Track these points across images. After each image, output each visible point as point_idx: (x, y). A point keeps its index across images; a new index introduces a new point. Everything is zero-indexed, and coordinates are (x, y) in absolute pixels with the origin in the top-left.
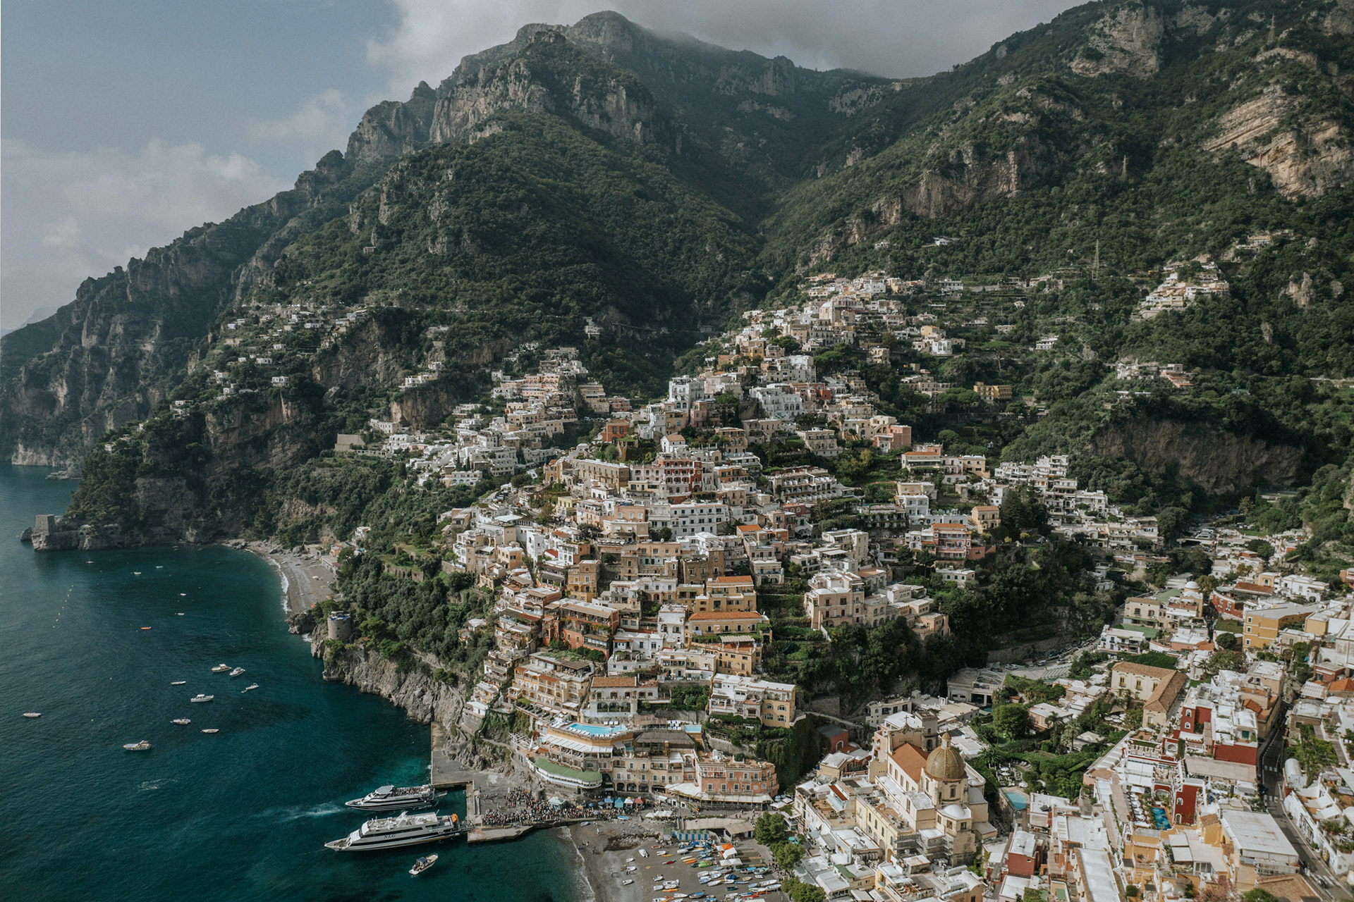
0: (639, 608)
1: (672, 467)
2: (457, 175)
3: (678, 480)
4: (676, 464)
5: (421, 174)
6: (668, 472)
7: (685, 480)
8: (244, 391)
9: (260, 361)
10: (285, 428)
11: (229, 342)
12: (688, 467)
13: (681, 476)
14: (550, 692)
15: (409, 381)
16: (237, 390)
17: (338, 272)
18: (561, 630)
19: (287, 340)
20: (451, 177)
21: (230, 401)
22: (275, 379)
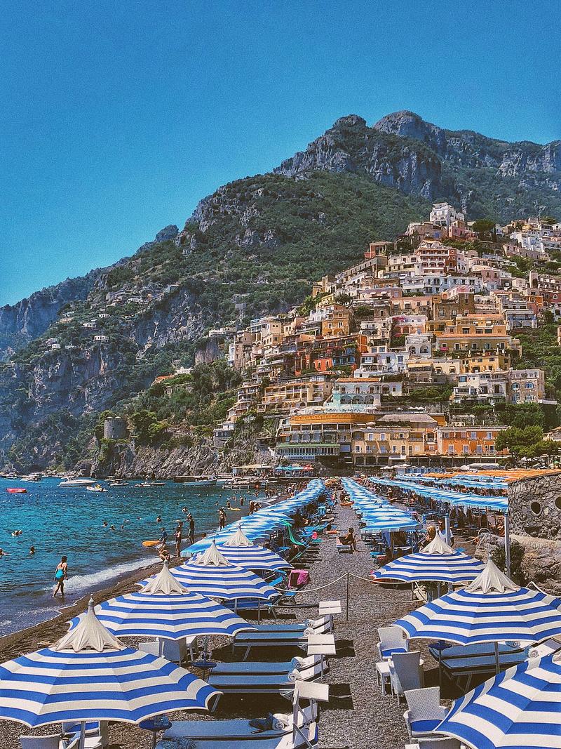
0: (388, 336)
1: (428, 254)
2: (265, 193)
3: (433, 265)
4: (432, 252)
5: (235, 196)
6: (424, 258)
7: (440, 265)
8: (68, 347)
9: (85, 325)
10: (101, 378)
11: (63, 320)
12: (444, 254)
13: (437, 261)
14: (296, 396)
15: (211, 333)
16: (63, 346)
17: (160, 267)
18: (312, 361)
19: (111, 311)
20: (260, 194)
21: (56, 353)
22: (97, 337)
